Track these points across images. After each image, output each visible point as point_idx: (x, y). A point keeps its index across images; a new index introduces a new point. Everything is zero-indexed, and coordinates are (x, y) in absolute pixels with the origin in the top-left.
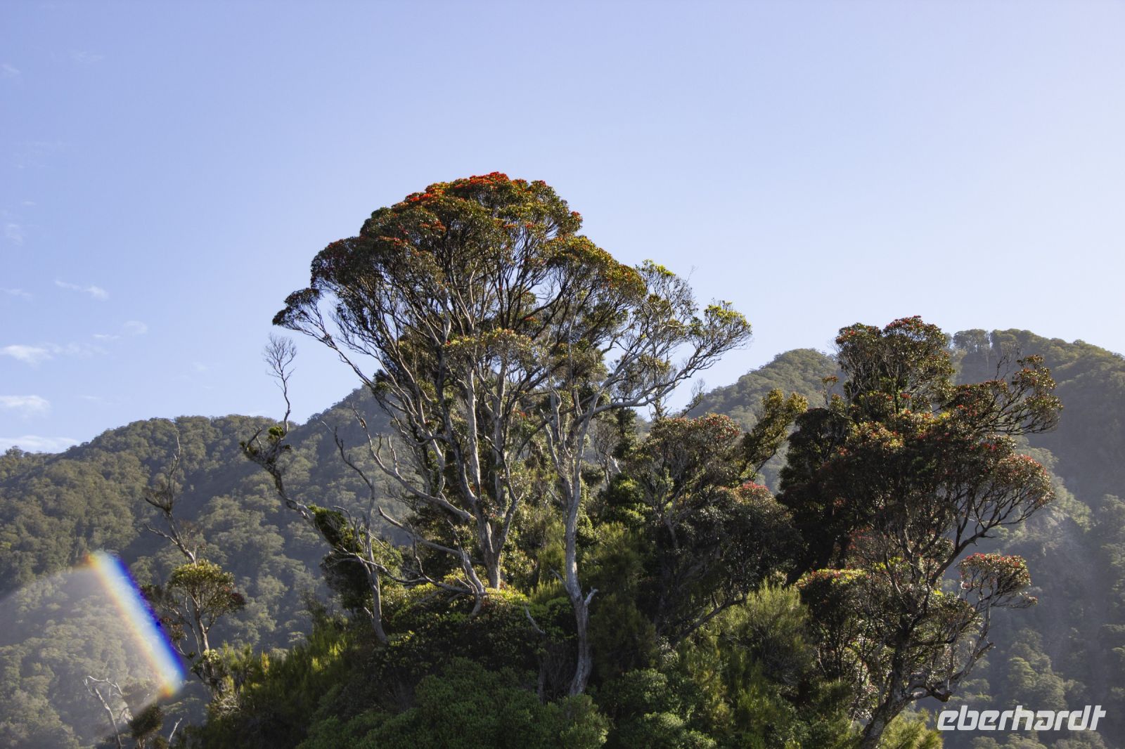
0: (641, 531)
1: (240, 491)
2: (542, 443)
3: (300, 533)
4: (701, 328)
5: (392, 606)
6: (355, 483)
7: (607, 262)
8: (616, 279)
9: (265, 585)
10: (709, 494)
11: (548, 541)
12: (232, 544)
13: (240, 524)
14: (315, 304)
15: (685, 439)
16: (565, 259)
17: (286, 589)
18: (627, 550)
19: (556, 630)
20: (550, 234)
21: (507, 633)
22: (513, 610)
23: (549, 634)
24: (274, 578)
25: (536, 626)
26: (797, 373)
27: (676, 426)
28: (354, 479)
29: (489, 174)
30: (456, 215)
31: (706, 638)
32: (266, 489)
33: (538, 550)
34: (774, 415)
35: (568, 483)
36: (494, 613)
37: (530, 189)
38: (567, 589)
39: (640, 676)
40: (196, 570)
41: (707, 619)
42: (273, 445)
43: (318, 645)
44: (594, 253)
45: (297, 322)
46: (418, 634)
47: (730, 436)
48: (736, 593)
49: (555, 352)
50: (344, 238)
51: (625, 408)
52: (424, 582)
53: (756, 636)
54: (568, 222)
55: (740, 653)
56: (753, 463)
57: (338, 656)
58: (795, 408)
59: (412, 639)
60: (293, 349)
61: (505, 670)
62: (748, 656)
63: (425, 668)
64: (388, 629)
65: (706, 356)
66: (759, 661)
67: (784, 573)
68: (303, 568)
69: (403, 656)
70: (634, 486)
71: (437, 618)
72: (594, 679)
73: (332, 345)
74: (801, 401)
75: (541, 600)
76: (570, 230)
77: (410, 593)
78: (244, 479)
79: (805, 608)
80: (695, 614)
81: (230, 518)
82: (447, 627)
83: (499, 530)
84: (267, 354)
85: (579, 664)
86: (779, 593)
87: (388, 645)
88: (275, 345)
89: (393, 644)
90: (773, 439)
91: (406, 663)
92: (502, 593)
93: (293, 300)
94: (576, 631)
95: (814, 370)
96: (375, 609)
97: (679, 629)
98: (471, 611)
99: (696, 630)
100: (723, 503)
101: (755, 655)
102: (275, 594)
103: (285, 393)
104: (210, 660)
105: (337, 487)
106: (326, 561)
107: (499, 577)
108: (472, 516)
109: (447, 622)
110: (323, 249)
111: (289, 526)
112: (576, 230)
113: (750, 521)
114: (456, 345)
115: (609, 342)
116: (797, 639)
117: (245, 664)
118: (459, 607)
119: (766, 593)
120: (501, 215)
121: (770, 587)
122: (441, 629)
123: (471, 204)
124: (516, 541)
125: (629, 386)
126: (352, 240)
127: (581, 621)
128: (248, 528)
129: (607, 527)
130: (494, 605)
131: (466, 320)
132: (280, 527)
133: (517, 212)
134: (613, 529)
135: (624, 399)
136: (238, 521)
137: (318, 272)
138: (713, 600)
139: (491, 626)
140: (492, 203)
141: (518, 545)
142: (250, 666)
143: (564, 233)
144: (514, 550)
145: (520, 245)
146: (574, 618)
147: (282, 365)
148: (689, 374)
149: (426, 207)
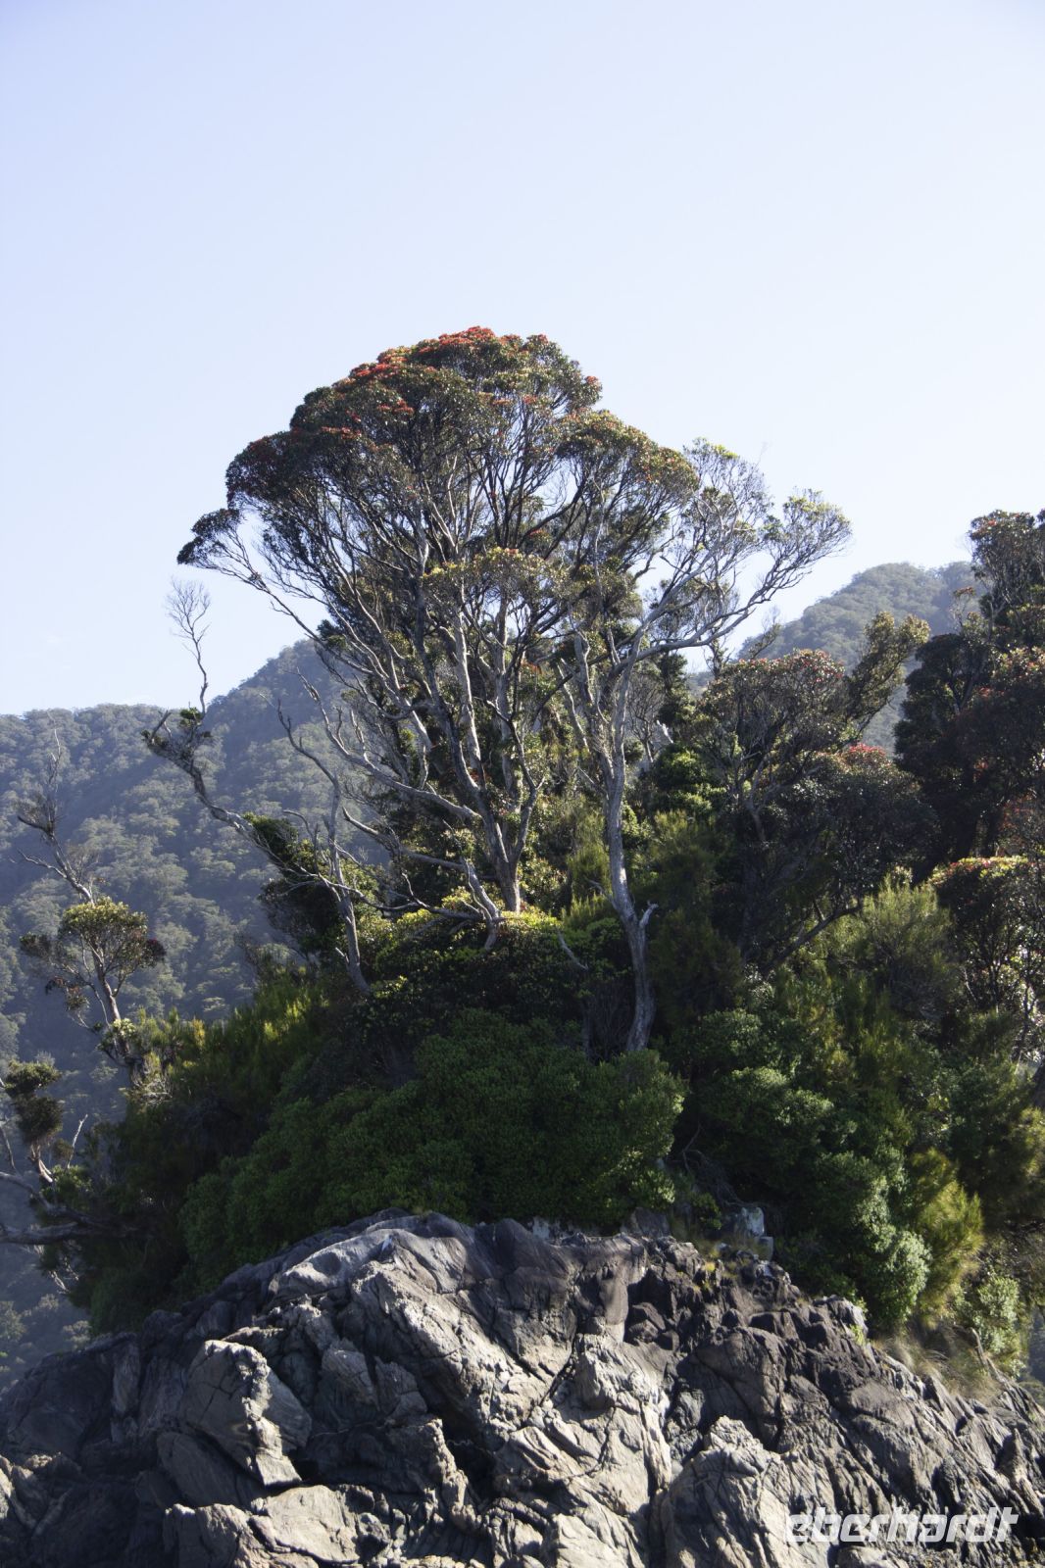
0: (711, 820)
1: (122, 809)
2: (559, 709)
3: (208, 862)
4: (781, 530)
5: (374, 943)
6: (280, 789)
7: (641, 445)
8: (656, 468)
9: (166, 935)
10: (804, 764)
11: (581, 842)
12: (116, 883)
13: (125, 854)
14: (234, 531)
15: (766, 688)
16: (581, 444)
17: (195, 940)
18: (694, 847)
19: (603, 963)
20: (556, 411)
21: (535, 971)
22: (541, 940)
23: (593, 970)
24: (177, 926)
25: (575, 959)
26: (885, 598)
27: (753, 670)
28: (278, 784)
29: (466, 330)
30: (425, 391)
31: (808, 963)
32: (157, 805)
33: (568, 856)
34: (882, 650)
35: (606, 759)
36: (516, 945)
37: (525, 348)
38: (615, 906)
39: (722, 1020)
40: (95, 911)
41: (809, 937)
42: (187, 733)
43: (271, 1005)
44: (622, 432)
45: (211, 557)
46: (412, 980)
47: (830, 680)
48: (848, 899)
49: (576, 574)
50: (270, 433)
51: (670, 654)
52: (415, 909)
53: (879, 956)
54: (579, 391)
55: (858, 981)
56: (856, 718)
57: (299, 1018)
58: (912, 637)
59: (405, 988)
60: (205, 597)
61: (536, 1022)
62: (869, 985)
63: (425, 1026)
64: (370, 976)
65: (790, 568)
66: (886, 990)
67: (907, 868)
68: (216, 910)
69: (393, 1011)
70: (693, 760)
71: (437, 956)
72: (659, 1029)
73: (262, 586)
74: (919, 626)
75: (579, 924)
76: (585, 403)
77: (398, 925)
78: (126, 793)
79: (946, 913)
80: (792, 932)
81: (110, 846)
82: (452, 969)
83: (513, 831)
84: (170, 606)
85: (638, 1008)
86: (907, 896)
87: (371, 997)
88: (180, 593)
89: (379, 995)
90: (882, 682)
91: (399, 1020)
92: (523, 917)
93: (204, 527)
94: (631, 964)
95: (909, 591)
96: (350, 948)
97: (770, 953)
98: (483, 945)
99: (794, 953)
100: (824, 772)
101: (878, 982)
102: (181, 948)
103: (199, 660)
104: (123, 1033)
105: (254, 796)
106: (266, 891)
107: (518, 895)
108: (475, 814)
109: (451, 962)
110: (241, 452)
111: (193, 853)
112: (594, 401)
113: (863, 796)
114: (439, 575)
115: (646, 561)
116: (937, 956)
117: (171, 1036)
118: (465, 940)
119: (888, 896)
120: (487, 388)
121: (893, 887)
122: (444, 972)
123: (444, 373)
124: (534, 845)
125: (674, 622)
126: (280, 437)
127: (637, 950)
128: (136, 858)
129: (664, 817)
130: (514, 934)
131: (445, 540)
132: (180, 855)
133: (509, 382)
134: (672, 820)
135: (667, 641)
136: (122, 851)
137: (237, 485)
138: (817, 911)
139: (513, 963)
140: (472, 371)
141: (537, 852)
142: (179, 1039)
143: (577, 408)
144: (532, 858)
145: (516, 428)
146: (627, 945)
147: (192, 620)
148: (767, 596)
149: (384, 382)
